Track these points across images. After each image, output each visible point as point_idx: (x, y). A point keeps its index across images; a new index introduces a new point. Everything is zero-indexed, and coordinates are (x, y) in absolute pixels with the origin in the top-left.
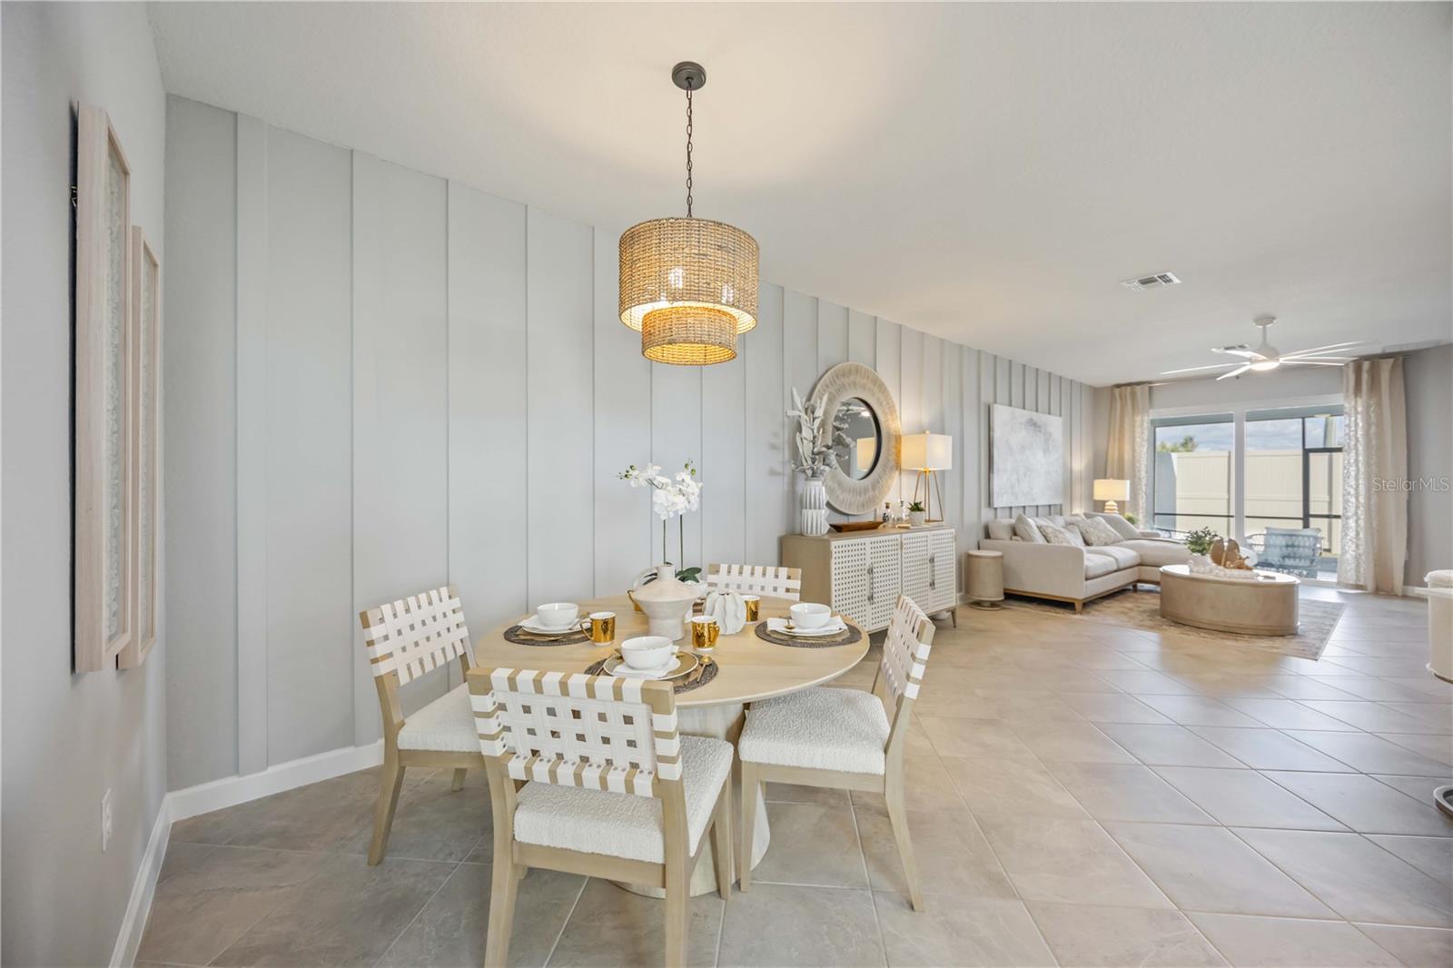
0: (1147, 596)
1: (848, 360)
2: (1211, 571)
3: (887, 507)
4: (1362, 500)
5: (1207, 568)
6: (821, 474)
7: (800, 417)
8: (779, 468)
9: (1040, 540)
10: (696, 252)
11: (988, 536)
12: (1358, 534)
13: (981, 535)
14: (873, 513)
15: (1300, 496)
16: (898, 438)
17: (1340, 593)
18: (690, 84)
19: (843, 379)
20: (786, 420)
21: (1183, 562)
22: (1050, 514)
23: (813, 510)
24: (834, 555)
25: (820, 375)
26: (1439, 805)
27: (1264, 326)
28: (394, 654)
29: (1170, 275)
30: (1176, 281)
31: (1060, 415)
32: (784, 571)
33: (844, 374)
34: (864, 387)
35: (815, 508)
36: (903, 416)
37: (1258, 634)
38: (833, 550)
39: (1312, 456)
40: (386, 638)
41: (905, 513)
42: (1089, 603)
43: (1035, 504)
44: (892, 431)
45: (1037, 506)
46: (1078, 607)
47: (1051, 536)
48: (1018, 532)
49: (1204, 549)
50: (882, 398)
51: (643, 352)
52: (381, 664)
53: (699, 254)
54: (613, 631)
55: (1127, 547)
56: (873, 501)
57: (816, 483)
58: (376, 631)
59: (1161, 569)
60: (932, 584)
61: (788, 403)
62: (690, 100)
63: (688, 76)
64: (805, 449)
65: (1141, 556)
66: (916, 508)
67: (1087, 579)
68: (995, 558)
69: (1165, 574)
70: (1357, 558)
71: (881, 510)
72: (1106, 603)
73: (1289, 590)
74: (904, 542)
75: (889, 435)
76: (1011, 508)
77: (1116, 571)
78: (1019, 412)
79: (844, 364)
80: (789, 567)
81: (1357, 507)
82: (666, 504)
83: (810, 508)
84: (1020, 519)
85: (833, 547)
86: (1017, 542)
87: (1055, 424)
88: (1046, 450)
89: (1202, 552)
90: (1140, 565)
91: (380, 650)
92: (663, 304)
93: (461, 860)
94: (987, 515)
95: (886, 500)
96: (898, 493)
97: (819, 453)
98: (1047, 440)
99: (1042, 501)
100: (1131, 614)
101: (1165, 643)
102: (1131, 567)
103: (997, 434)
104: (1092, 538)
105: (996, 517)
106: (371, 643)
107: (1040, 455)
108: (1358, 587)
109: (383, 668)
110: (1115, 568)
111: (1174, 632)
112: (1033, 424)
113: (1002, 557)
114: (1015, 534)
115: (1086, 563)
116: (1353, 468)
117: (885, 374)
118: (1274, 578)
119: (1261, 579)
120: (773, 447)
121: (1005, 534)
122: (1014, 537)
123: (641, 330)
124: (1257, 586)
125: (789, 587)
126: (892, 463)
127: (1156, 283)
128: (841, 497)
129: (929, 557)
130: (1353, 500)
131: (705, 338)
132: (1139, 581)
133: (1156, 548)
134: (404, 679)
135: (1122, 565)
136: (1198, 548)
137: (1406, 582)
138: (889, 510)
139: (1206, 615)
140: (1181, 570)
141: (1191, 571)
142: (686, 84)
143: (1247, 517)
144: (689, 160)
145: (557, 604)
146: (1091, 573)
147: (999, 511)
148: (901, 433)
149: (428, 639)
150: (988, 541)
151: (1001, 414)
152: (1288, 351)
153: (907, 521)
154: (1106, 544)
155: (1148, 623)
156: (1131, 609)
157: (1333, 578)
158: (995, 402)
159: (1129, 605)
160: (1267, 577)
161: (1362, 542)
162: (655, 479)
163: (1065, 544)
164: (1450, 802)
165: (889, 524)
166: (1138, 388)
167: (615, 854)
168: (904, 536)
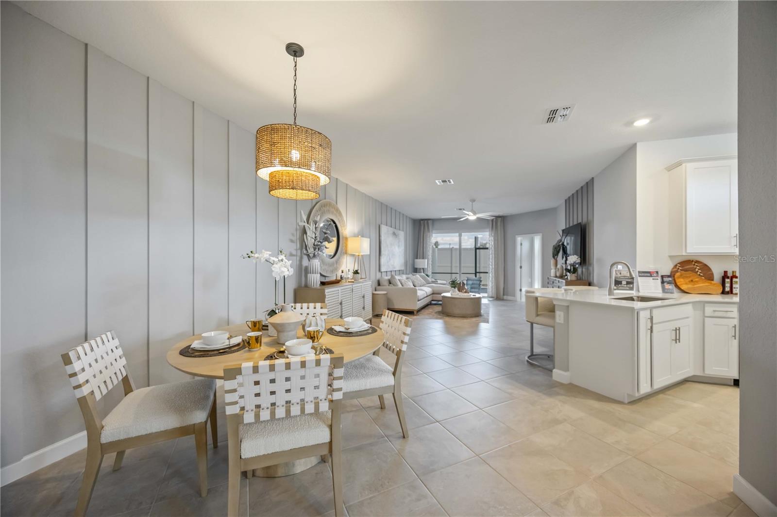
0: (435, 306)
1: (325, 199)
2: (458, 294)
3: (342, 272)
4: (493, 267)
5: (456, 294)
6: (318, 256)
7: (304, 226)
8: (294, 253)
9: (400, 286)
10: (310, 145)
11: (379, 284)
12: (492, 279)
13: (377, 283)
14: (335, 276)
15: (474, 265)
16: (346, 239)
17: (489, 300)
18: (295, 54)
19: (324, 208)
20: (298, 227)
21: (449, 292)
22: (400, 274)
23: (314, 274)
24: (327, 297)
25: (313, 205)
26: (528, 361)
27: (472, 202)
28: (90, 380)
29: (451, 180)
30: (452, 183)
31: (403, 231)
32: (298, 305)
33: (324, 205)
34: (333, 213)
35: (315, 273)
36: (349, 228)
37: (472, 317)
38: (326, 294)
39: (478, 251)
40: (83, 370)
41: (351, 275)
42: (419, 311)
43: (395, 270)
44: (344, 235)
45: (395, 271)
46: (415, 313)
47: (403, 283)
48: (391, 282)
49: (456, 286)
50: (340, 219)
51: (269, 192)
52: (83, 388)
53: (311, 147)
54: (261, 342)
55: (428, 287)
56: (336, 269)
57: (316, 260)
58: (77, 366)
59: (442, 295)
60: (364, 308)
61: (299, 220)
62: (296, 62)
63: (295, 50)
64: (310, 242)
65: (433, 291)
66: (356, 272)
67: (418, 301)
68: (384, 294)
69: (444, 297)
70: (492, 287)
71: (339, 274)
72: (423, 311)
73: (479, 299)
74: (354, 289)
75: (343, 237)
76: (387, 272)
77: (426, 297)
78: (390, 228)
79: (324, 200)
80: (321, 303)
81: (492, 269)
82: (279, 272)
83: (313, 273)
84: (392, 276)
85: (326, 292)
86: (391, 287)
87: (402, 234)
88: (399, 246)
89: (455, 287)
90: (433, 294)
91: (81, 378)
92: (278, 168)
93: (152, 503)
94: (379, 276)
95: (342, 269)
96: (347, 266)
97: (317, 245)
98: (399, 241)
99: (397, 269)
100: (433, 314)
101: (446, 323)
102: (430, 295)
103: (383, 238)
104: (416, 284)
105: (382, 276)
106: (74, 375)
107: (397, 248)
108: (492, 297)
109: (85, 391)
110: (426, 295)
111: (447, 319)
112: (394, 234)
113: (386, 294)
114: (390, 283)
115: (418, 294)
116: (491, 256)
117: (341, 206)
118: (475, 295)
119: (472, 296)
120: (292, 241)
121: (386, 283)
122: (390, 285)
123: (268, 180)
124: (472, 299)
125: (321, 312)
126: (344, 251)
127: (446, 183)
128: (323, 268)
129: (362, 295)
130: (491, 267)
131: (310, 188)
132: (433, 301)
133: (437, 286)
134: (98, 396)
135: (428, 294)
136: (454, 286)
137: (504, 295)
138: (343, 274)
139: (457, 311)
140: (448, 295)
141: (452, 295)
142: (293, 53)
143: (463, 273)
144: (295, 94)
145: (213, 333)
146: (420, 299)
147: (383, 273)
148: (348, 236)
149: (106, 368)
150: (380, 287)
151: (384, 229)
152: (479, 213)
153: (351, 279)
154: (421, 286)
155: (439, 317)
156: (432, 312)
157: (486, 295)
158: (382, 224)
159: (431, 310)
160: (473, 295)
161: (493, 282)
162: (270, 259)
163: (409, 287)
164: (530, 359)
165: (344, 281)
166: (429, 221)
167: (304, 446)
168: (354, 286)
